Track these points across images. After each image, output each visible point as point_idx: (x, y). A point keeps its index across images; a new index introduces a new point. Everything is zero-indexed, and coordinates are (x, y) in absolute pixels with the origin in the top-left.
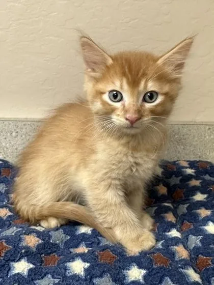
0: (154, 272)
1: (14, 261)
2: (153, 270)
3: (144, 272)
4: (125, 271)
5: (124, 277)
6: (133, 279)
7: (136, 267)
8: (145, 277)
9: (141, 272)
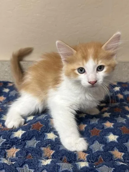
0: (123, 137)
1: (46, 132)
2: (122, 136)
3: (117, 137)
4: (106, 136)
5: (106, 139)
6: (111, 140)
7: (112, 134)
8: (118, 139)
9: (115, 137)
